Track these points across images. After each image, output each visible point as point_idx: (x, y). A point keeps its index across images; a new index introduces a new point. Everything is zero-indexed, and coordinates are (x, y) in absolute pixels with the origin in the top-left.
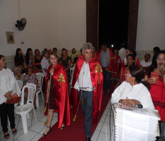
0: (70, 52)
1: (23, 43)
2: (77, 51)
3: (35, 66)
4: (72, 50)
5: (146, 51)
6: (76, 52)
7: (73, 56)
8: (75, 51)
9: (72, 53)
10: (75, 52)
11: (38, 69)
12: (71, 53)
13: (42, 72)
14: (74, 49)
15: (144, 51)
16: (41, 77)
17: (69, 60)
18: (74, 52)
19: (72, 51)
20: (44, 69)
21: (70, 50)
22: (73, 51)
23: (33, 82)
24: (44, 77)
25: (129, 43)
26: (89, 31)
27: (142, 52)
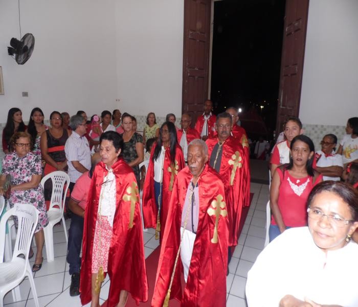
0: (143, 121)
1: (25, 94)
2: (160, 120)
3: (49, 153)
4: (147, 115)
5: (322, 126)
6: (157, 121)
7: (149, 130)
8: (155, 120)
9: (148, 123)
10: (155, 123)
11: (56, 161)
12: (146, 124)
13: (66, 169)
14: (152, 116)
15: (317, 126)
16: (64, 183)
17: (138, 142)
18: (152, 121)
19: (147, 119)
20: (72, 162)
21: (143, 117)
22: (150, 119)
23: (25, 175)
24: (71, 183)
25: (283, 106)
26: (189, 74)
27: (313, 129)
